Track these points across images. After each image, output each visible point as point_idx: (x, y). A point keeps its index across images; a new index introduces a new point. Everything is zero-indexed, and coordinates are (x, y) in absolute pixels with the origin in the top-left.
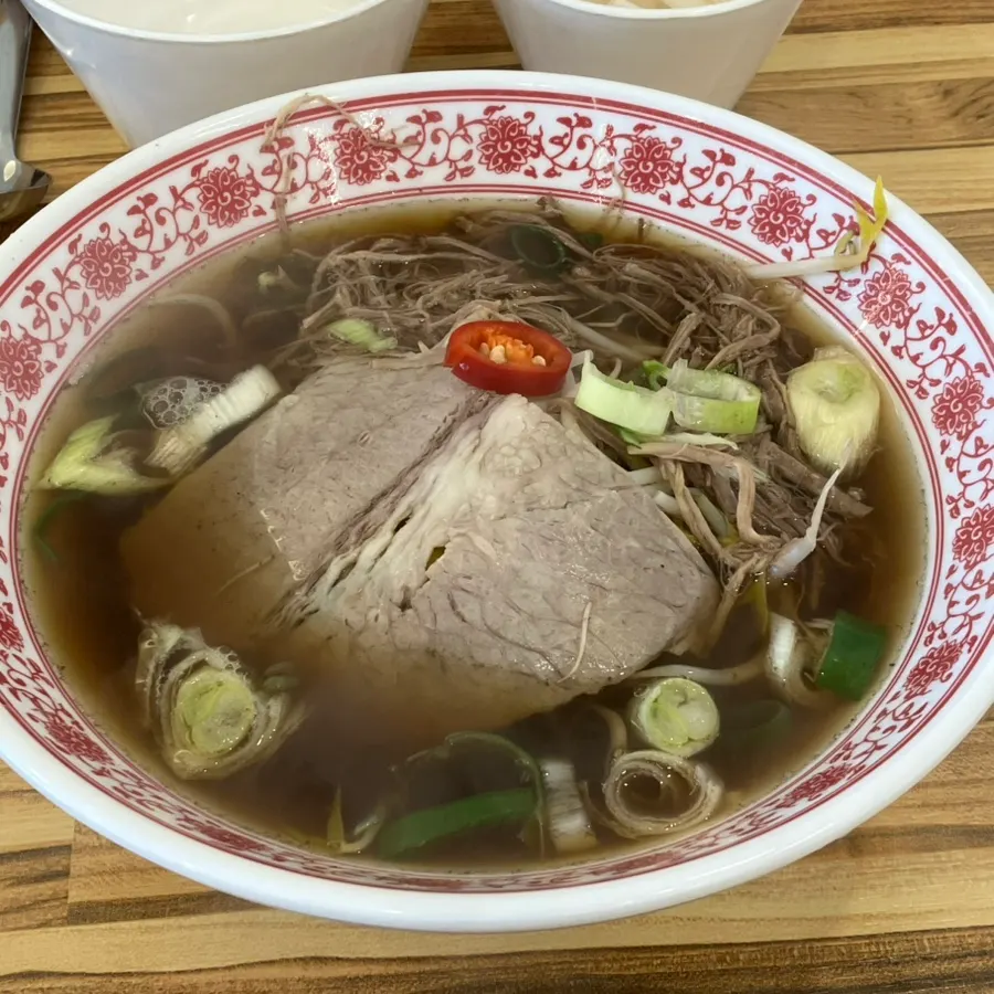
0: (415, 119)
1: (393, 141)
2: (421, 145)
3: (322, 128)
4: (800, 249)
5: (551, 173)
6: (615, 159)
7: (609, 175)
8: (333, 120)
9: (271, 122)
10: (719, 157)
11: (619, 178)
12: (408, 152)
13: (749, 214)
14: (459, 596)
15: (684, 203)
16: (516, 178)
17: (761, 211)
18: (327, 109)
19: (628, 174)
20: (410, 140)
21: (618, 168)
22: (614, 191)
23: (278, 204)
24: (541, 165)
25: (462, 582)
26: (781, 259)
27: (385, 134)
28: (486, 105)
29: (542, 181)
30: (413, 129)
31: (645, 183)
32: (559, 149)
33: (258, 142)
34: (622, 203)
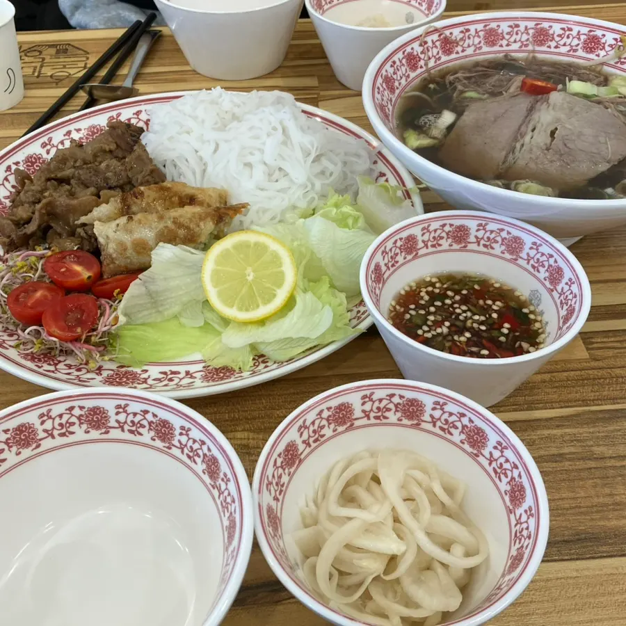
0: (462, 32)
1: (456, 40)
2: (465, 40)
3: (435, 37)
4: (602, 53)
5: (508, 45)
6: (529, 37)
7: (528, 42)
8: (438, 34)
9: (421, 36)
10: (566, 29)
11: (532, 43)
12: (461, 43)
13: (581, 46)
14: (566, 142)
15: (556, 47)
16: (496, 48)
17: (585, 44)
18: (436, 30)
19: (535, 41)
20: (461, 39)
21: (531, 39)
22: (530, 48)
23: (426, 64)
24: (504, 42)
25: (566, 137)
26: (596, 58)
27: (453, 38)
28: (484, 24)
29: (505, 48)
30: (462, 35)
31: (541, 43)
32: (509, 36)
33: (418, 43)
34: (534, 51)
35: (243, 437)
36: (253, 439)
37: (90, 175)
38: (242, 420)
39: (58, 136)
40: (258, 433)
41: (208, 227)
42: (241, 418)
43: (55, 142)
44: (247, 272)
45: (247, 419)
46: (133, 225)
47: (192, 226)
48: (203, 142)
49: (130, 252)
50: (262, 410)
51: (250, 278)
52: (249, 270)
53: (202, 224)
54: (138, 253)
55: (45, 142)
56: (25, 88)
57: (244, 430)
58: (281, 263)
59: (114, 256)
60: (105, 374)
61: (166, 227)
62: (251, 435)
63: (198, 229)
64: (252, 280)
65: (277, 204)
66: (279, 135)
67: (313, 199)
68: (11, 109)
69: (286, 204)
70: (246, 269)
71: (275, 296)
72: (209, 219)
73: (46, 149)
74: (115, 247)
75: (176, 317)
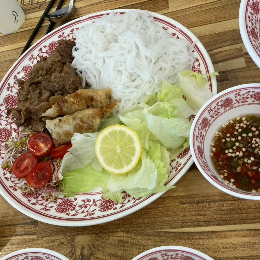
35: (121, 235)
36: (126, 237)
37: (46, 84)
38: (121, 225)
39: (36, 52)
40: (128, 233)
41: (97, 121)
42: (120, 223)
43: (35, 56)
44: (117, 148)
45: (123, 225)
46: (62, 124)
47: (89, 122)
48: (98, 58)
49: (63, 137)
50: (130, 219)
51: (118, 151)
52: (117, 147)
53: (94, 120)
54: (67, 137)
55: (30, 58)
56: (25, 14)
57: (122, 231)
58: (133, 142)
59: (56, 139)
60: (59, 201)
61: (77, 124)
62: (125, 235)
63: (92, 123)
64: (120, 152)
65: (135, 96)
66: (134, 52)
67: (155, 88)
68: (21, 28)
69: (140, 94)
70: (116, 147)
71: (131, 160)
72: (97, 117)
73: (31, 61)
74: (55, 135)
75: (90, 164)
